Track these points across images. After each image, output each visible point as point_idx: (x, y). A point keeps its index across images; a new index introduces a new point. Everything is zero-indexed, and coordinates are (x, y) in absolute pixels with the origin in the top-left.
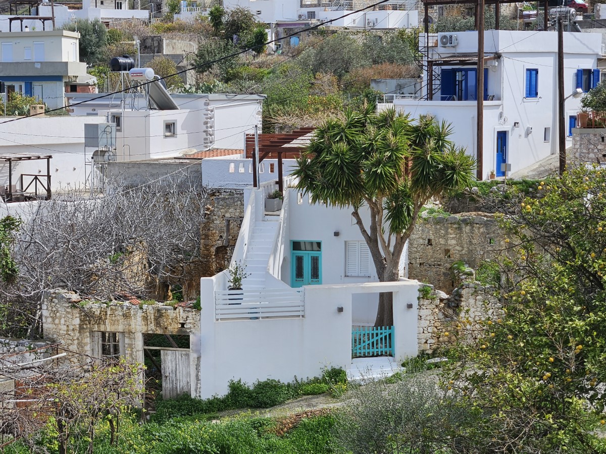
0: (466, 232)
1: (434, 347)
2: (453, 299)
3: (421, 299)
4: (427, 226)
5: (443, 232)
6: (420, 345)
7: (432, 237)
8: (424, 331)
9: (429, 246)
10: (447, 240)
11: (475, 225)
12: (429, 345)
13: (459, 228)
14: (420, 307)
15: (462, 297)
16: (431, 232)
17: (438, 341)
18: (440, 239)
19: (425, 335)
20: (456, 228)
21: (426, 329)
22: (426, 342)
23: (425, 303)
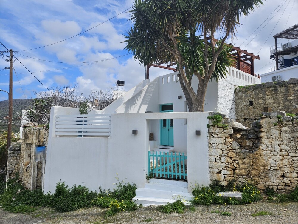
0: (281, 92)
1: (229, 178)
2: (252, 131)
3: (211, 127)
4: (248, 92)
5: (261, 95)
6: (212, 174)
7: (253, 100)
8: (217, 160)
9: (251, 106)
10: (265, 100)
11: (290, 85)
12: (223, 176)
13: (274, 90)
14: (210, 135)
15: (262, 127)
16: (252, 96)
17: (234, 173)
18: (259, 100)
19: (218, 164)
20: (272, 90)
21: (218, 158)
22: (220, 172)
23: (216, 131)
